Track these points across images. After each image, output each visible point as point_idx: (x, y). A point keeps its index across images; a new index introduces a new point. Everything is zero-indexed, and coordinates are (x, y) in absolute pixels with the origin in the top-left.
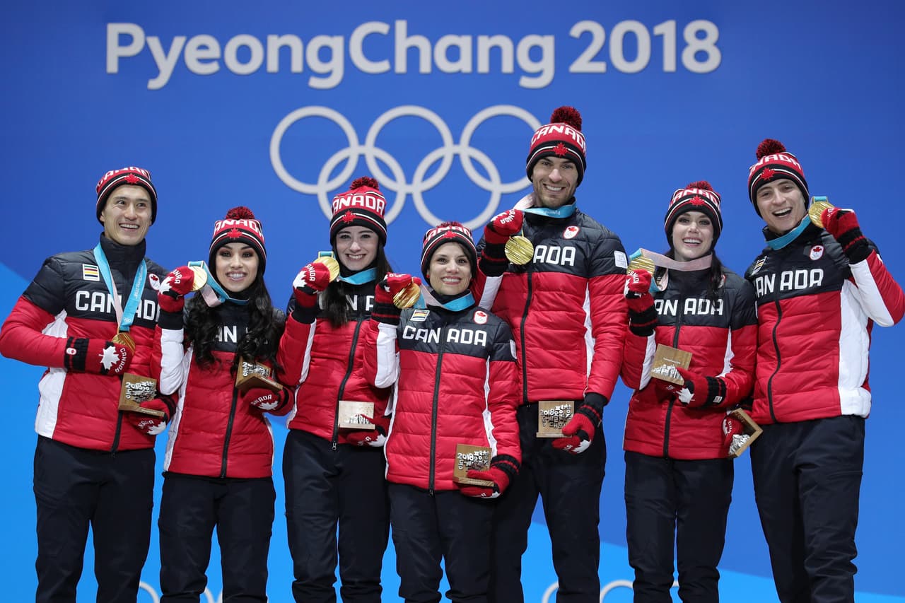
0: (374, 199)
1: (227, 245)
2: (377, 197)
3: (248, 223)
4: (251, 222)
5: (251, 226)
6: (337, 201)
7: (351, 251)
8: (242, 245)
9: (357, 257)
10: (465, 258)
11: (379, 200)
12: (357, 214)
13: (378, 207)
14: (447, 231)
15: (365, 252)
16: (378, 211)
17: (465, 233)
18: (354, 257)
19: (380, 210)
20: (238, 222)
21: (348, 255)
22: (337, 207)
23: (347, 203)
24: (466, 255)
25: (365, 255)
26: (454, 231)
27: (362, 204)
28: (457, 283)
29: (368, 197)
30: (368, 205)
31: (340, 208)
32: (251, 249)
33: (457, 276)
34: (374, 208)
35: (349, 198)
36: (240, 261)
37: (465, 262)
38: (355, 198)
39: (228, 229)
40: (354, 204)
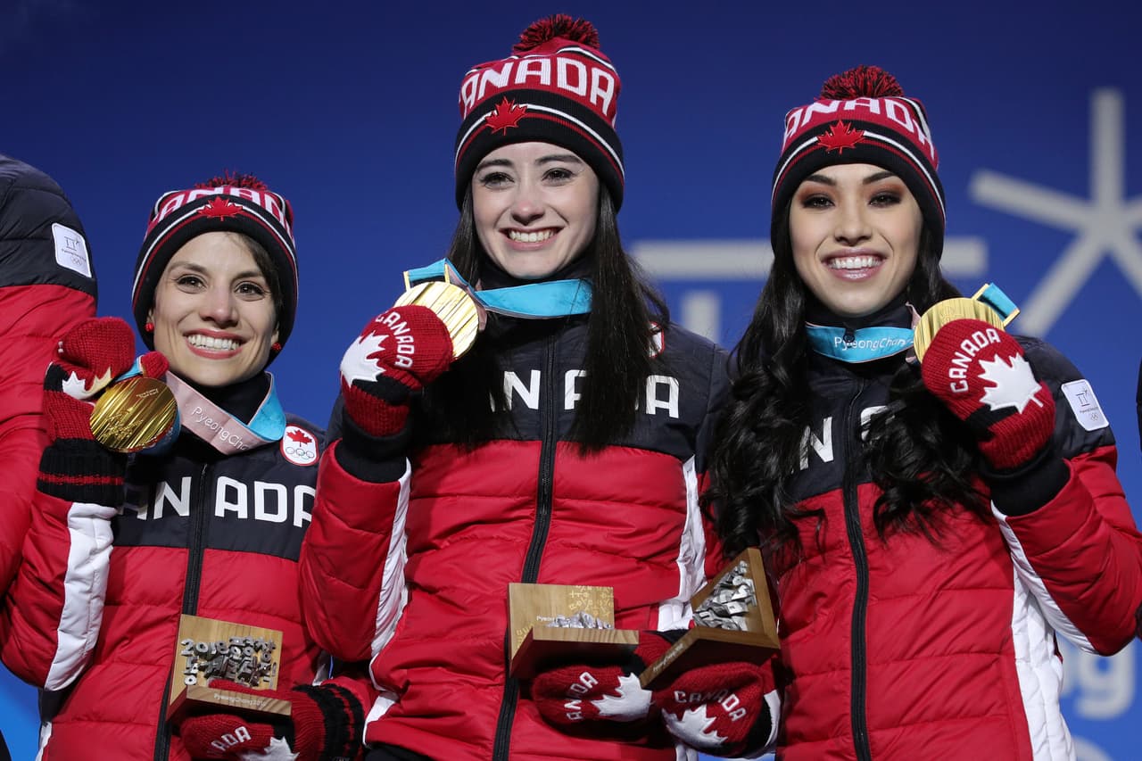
0: (582, 68)
1: (821, 172)
2: (590, 64)
3: (882, 106)
4: (890, 104)
5: (891, 114)
6: (474, 79)
7: (516, 217)
8: (866, 170)
9: (533, 237)
10: (261, 280)
11: (596, 73)
12: (530, 106)
13: (596, 91)
14: (213, 198)
15: (558, 222)
16: (593, 100)
17: (269, 209)
18: (525, 237)
19: (600, 100)
20: (850, 105)
21: (507, 232)
22: (472, 97)
23: (500, 80)
24: (265, 272)
25: (557, 230)
26: (234, 199)
27: (546, 80)
28: (231, 355)
29: (562, 63)
30: (562, 82)
31: (481, 94)
32: (894, 180)
33: (231, 331)
34: (581, 90)
35: (508, 67)
36: (862, 219)
37: (259, 291)
38: (524, 65)
39: (820, 125)
40: (521, 79)
